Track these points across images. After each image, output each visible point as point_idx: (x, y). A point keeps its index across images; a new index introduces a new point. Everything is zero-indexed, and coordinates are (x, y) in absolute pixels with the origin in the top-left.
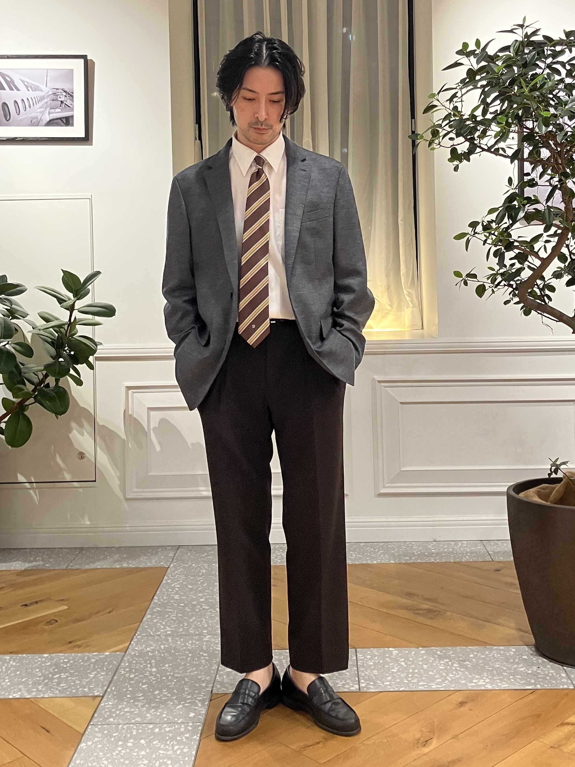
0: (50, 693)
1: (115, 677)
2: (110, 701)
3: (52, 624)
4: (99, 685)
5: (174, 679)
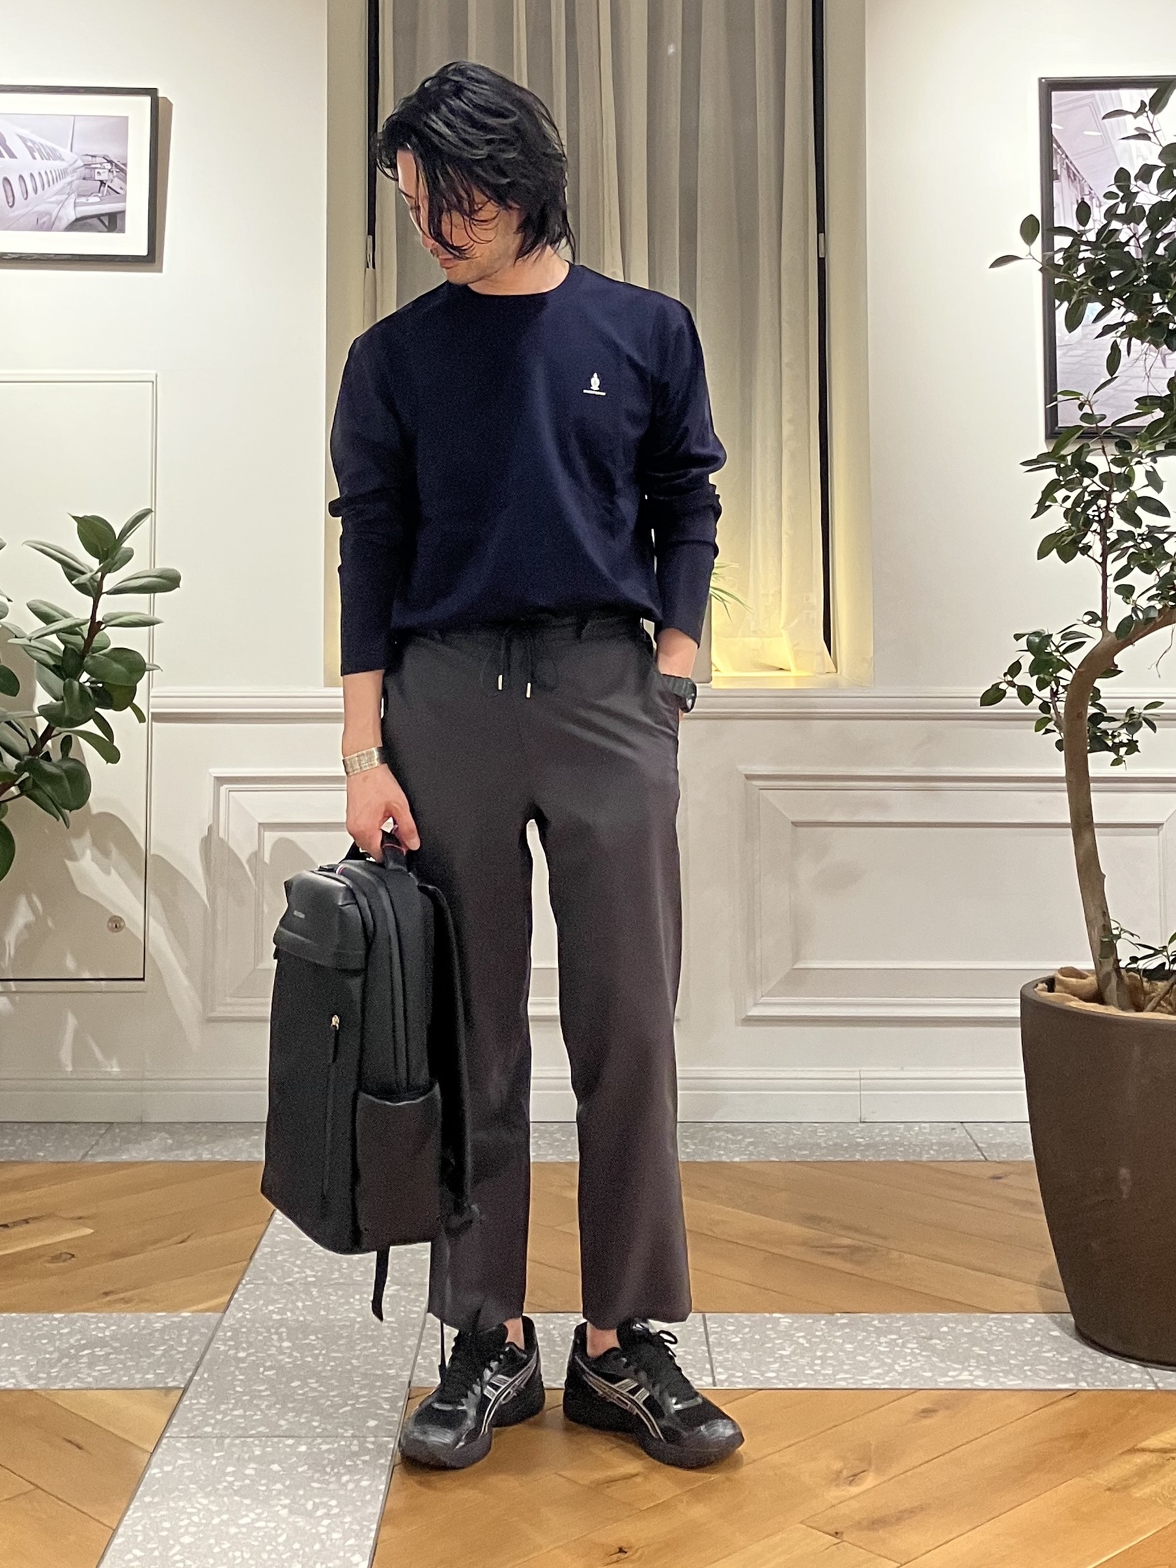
0: (75, 1381)
1: (207, 1357)
2: (201, 1397)
3: (65, 1261)
4: (175, 1368)
5: (331, 1361)
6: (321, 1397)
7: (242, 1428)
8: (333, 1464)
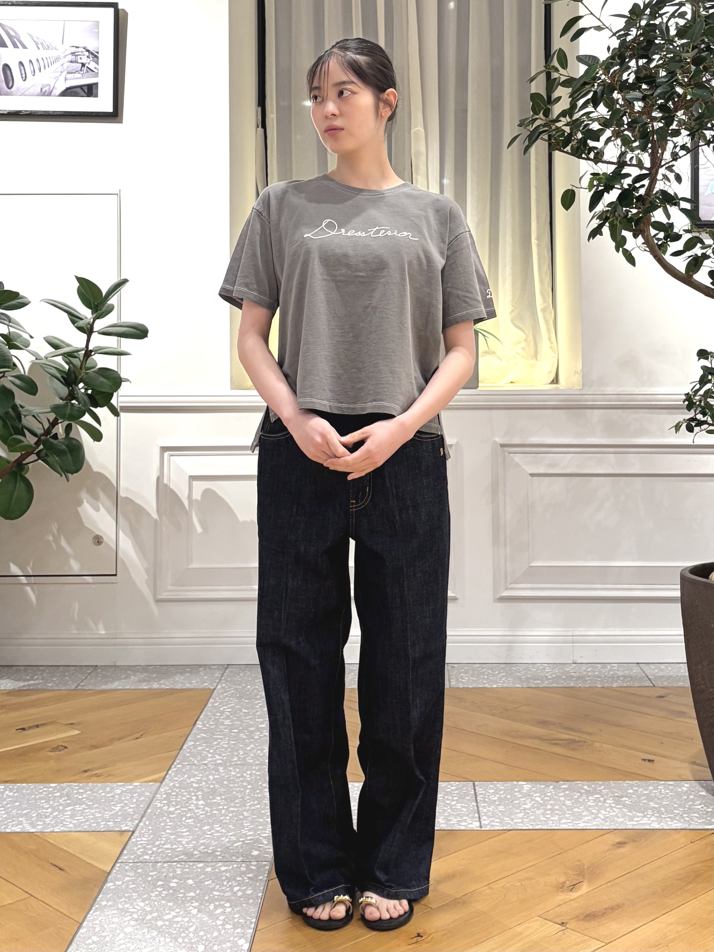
0: (61, 827)
1: (149, 810)
2: (143, 837)
3: (60, 751)
4: (127, 818)
5: (229, 813)
6: (222, 837)
7: (169, 856)
8: (229, 879)
